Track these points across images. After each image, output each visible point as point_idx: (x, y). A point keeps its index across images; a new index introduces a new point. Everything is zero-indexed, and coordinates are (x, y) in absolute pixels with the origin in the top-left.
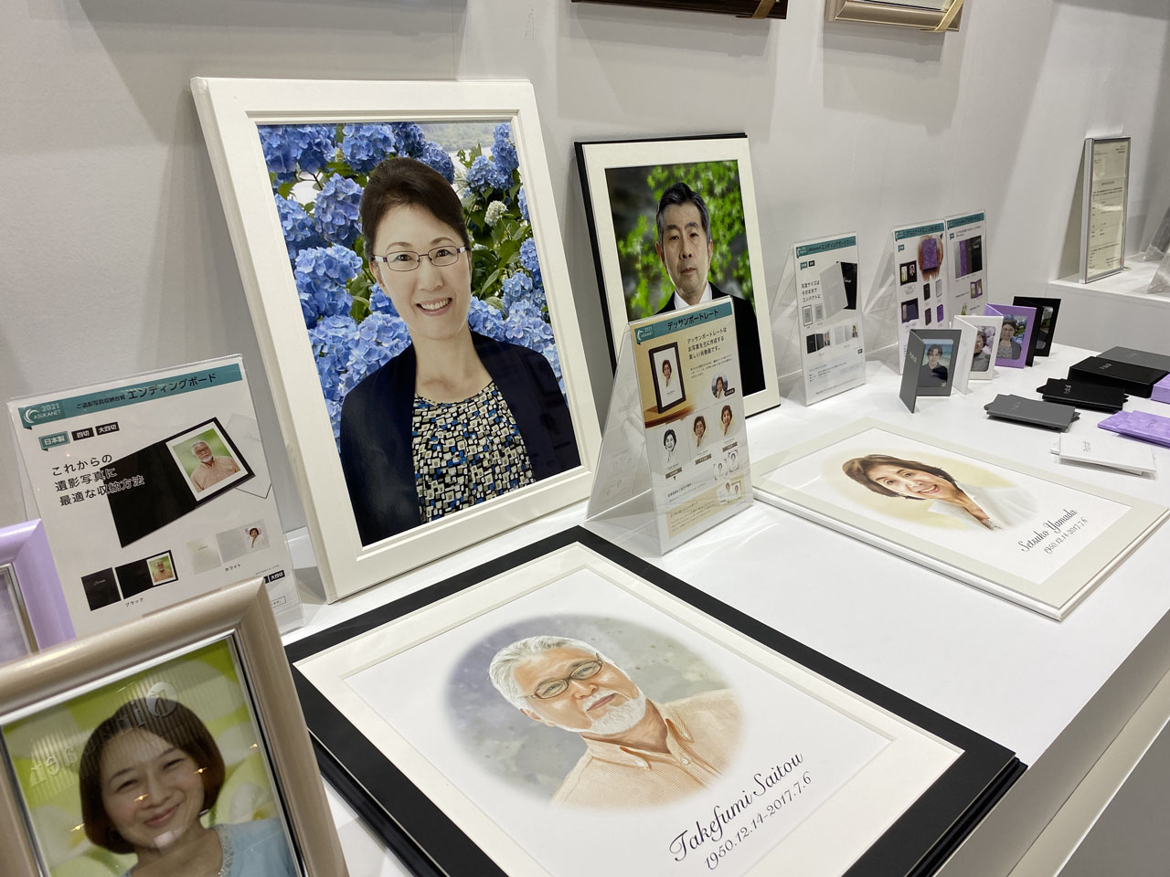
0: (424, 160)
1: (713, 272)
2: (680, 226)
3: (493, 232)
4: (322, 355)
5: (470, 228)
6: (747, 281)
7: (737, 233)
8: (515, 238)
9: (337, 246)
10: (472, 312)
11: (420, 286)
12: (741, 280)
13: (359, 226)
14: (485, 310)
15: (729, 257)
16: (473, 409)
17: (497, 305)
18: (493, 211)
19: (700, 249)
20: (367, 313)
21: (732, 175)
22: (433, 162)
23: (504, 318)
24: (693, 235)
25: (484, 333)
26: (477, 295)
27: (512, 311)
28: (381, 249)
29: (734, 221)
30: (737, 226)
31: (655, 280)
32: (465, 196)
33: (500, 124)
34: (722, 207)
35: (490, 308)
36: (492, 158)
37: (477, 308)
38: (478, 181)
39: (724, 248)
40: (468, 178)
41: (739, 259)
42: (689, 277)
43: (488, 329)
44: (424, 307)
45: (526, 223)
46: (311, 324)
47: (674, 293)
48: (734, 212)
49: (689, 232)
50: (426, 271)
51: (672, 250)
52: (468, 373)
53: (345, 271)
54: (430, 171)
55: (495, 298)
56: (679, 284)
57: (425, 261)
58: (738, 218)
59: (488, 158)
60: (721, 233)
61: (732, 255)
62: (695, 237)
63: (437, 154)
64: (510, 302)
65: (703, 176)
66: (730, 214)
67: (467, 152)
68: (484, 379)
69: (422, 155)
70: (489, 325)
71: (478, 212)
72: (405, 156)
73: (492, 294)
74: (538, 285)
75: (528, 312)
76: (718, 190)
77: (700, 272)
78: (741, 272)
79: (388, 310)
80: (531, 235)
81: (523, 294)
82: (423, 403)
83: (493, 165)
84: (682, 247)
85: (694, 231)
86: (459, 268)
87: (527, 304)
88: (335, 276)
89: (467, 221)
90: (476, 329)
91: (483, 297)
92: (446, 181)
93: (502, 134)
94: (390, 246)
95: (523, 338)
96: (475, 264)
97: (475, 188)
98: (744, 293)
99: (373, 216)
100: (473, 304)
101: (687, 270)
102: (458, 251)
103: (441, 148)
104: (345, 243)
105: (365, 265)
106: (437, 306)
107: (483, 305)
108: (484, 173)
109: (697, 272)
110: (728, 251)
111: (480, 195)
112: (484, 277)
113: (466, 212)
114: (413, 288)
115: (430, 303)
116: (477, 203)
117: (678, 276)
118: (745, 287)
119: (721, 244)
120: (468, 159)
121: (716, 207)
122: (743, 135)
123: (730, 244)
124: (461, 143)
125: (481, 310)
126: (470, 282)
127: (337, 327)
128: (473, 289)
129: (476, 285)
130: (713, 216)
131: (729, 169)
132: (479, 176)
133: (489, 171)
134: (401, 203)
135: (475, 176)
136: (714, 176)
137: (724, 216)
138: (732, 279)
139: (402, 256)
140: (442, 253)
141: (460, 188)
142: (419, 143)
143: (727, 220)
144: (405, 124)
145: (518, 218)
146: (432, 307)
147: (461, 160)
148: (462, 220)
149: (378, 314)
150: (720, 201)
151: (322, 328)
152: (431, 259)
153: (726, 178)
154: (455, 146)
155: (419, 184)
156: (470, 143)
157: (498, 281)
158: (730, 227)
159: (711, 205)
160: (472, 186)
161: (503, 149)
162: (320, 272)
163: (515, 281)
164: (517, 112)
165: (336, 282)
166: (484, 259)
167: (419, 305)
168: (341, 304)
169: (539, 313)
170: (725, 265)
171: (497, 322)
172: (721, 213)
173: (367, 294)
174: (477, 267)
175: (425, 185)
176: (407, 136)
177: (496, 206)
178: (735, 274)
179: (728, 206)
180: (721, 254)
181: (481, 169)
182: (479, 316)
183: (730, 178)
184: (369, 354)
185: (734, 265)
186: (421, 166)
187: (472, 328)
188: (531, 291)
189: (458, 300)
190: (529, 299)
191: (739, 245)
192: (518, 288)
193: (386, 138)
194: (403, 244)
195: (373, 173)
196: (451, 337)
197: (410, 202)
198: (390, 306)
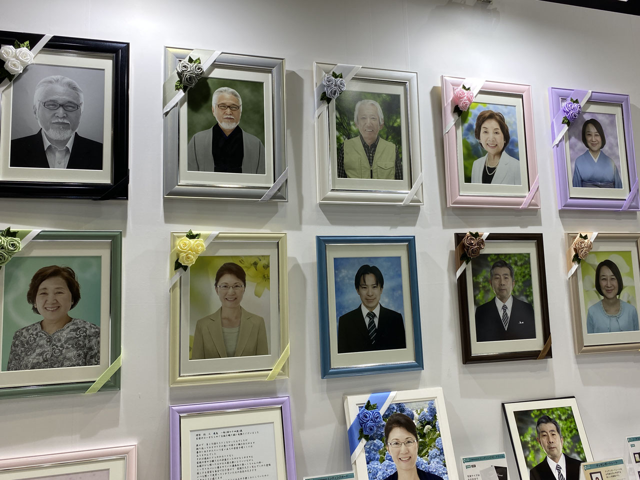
2: (547, 431)
4: (370, 472)
8: (434, 437)
9: (377, 440)
11: (401, 453)
13: (384, 434)
17: (426, 460)
20: (384, 460)
22: (408, 414)
23: (429, 464)
24: (553, 434)
27: (432, 462)
28: (390, 441)
29: (572, 429)
35: (424, 460)
36: (427, 412)
38: (422, 419)
40: (419, 418)
42: (553, 450)
45: (438, 432)
46: (368, 463)
47: (547, 456)
49: (551, 433)
50: (403, 448)
51: (544, 440)
53: (379, 447)
56: (549, 453)
57: (403, 444)
58: (574, 428)
59: (425, 412)
62: (555, 436)
64: (431, 459)
67: (419, 410)
70: (423, 466)
72: (399, 413)
74: (442, 453)
75: (438, 462)
79: (390, 460)
80: (440, 436)
81: (436, 456)
83: (428, 414)
84: (548, 439)
86: (414, 447)
87: (437, 460)
88: (376, 449)
89: (418, 432)
93: (431, 404)
94: (392, 440)
95: (435, 471)
99: (388, 430)
101: (552, 448)
103: (410, 410)
104: (379, 439)
105: (385, 446)
106: (406, 459)
109: (557, 449)
111: (422, 424)
112: (423, 450)
113: (417, 429)
114: (399, 453)
115: (404, 458)
116: (421, 426)
117: (548, 450)
120: (419, 412)
127: (375, 464)
129: (419, 452)
132: (422, 417)
133: (426, 416)
134: (397, 427)
137: (567, 428)
140: (409, 442)
142: (403, 409)
144: (399, 404)
145: (436, 431)
146: (404, 459)
148: (416, 432)
149: (387, 461)
150: (565, 422)
151: (371, 464)
152: (405, 444)
154: (415, 409)
155: (403, 421)
157: (427, 452)
160: (420, 421)
161: (431, 409)
162: (372, 448)
163: (433, 451)
164: (436, 397)
165: (376, 451)
167: (400, 459)
168: (377, 457)
169: (442, 463)
175: (405, 421)
176: (400, 406)
177: (428, 427)
181: (423, 415)
184: (383, 473)
186: (404, 415)
188: (439, 455)
189: (413, 458)
190: (438, 458)
192: (434, 454)
193: (394, 408)
194: (396, 439)
195: (389, 418)
196: (410, 470)
197: (400, 426)
198: (391, 458)
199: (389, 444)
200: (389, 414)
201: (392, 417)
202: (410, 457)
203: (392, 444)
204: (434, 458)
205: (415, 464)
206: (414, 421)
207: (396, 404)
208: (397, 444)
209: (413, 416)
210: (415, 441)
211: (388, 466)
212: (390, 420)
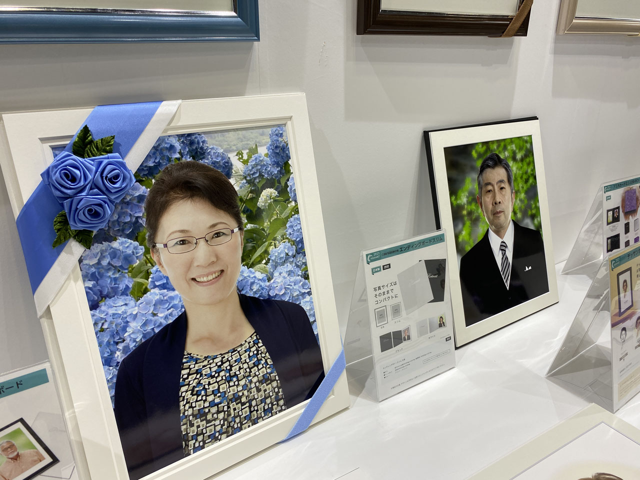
0: (206, 162)
1: (515, 213)
2: (493, 183)
3: (264, 213)
4: (102, 330)
5: (244, 212)
6: (537, 217)
7: (531, 185)
8: (283, 216)
9: (121, 239)
10: (241, 278)
11: (196, 264)
12: (533, 217)
13: (143, 221)
14: (252, 276)
15: (526, 202)
16: (236, 356)
18: (265, 197)
19: (507, 197)
20: (146, 291)
21: (528, 146)
22: (214, 163)
24: (502, 188)
25: (250, 294)
26: (247, 265)
28: (162, 237)
29: (529, 177)
30: (531, 180)
31: (475, 221)
32: (241, 188)
33: (274, 129)
34: (521, 168)
36: (267, 155)
37: (245, 275)
38: (253, 174)
39: (523, 196)
40: (244, 173)
41: (532, 202)
42: (499, 217)
43: (254, 290)
44: (197, 279)
45: (293, 203)
46: (95, 306)
47: (488, 229)
48: (529, 171)
49: (499, 187)
50: (202, 252)
51: (488, 199)
52: (234, 328)
53: (127, 259)
54: (211, 170)
55: (262, 265)
56: (492, 223)
57: (202, 243)
58: (532, 174)
59: (263, 155)
60: (520, 185)
61: (528, 200)
62: (503, 190)
63: (218, 156)
64: (276, 266)
65: (509, 148)
66: (526, 173)
67: (245, 152)
68: (248, 331)
69: (204, 158)
70: (255, 288)
71: (252, 199)
72: (189, 160)
73: (260, 262)
74: (301, 250)
75: (290, 273)
76: (519, 156)
77: (506, 213)
78: (534, 212)
80: (297, 212)
81: (287, 259)
82: (191, 358)
83: (268, 160)
84: (494, 197)
85: (503, 185)
86: (232, 245)
87: (290, 266)
89: (242, 207)
90: (243, 292)
91: (252, 266)
92: (224, 177)
93: (277, 135)
94: (170, 234)
96: (247, 240)
97: (251, 180)
98: (535, 226)
99: (157, 210)
100: (242, 272)
101: (498, 213)
102: (232, 231)
103: (221, 151)
106: (210, 278)
107: (251, 272)
108: (259, 167)
109: (505, 214)
110: (525, 198)
111: (255, 185)
112: (254, 249)
114: (189, 266)
115: (203, 276)
116: (251, 192)
117: (491, 217)
118: (536, 222)
119: (520, 193)
120: (245, 157)
121: (517, 168)
122: (535, 118)
123: (526, 193)
124: (240, 145)
125: (249, 276)
126: (241, 255)
127: (118, 306)
128: (243, 260)
129: (246, 257)
130: (516, 174)
131: (526, 142)
132: (254, 170)
133: (264, 165)
134: (182, 198)
135: (251, 171)
136: (516, 147)
137: (523, 174)
138: (527, 217)
139: (181, 241)
140: (218, 235)
141: (237, 181)
142: (202, 148)
143: (525, 177)
144: (189, 135)
145: (287, 200)
146: (205, 279)
147: (239, 159)
148: (237, 207)
149: (156, 290)
150: (520, 164)
151: (103, 308)
152: (207, 241)
153: (524, 148)
154: (234, 148)
155: (200, 181)
156: (248, 144)
158: (527, 181)
159: (514, 167)
160: (248, 179)
161: (277, 147)
162: (105, 262)
163: (280, 250)
164: (290, 118)
166: (254, 235)
167: (194, 279)
168: (122, 287)
169: (300, 273)
170: (523, 207)
171: (262, 284)
172: (521, 172)
173: (147, 275)
174: (248, 242)
175: (205, 182)
176: (192, 143)
177: (268, 192)
178: (530, 213)
179: (525, 167)
180: (521, 200)
181: (255, 165)
182: (247, 281)
183: (527, 148)
184: (145, 324)
185: (529, 207)
186: (203, 167)
187: (240, 291)
188: (294, 257)
189: (229, 271)
190: (291, 263)
191: (532, 193)
192: (283, 255)
193: (172, 148)
194: (182, 231)
195: (158, 176)
196: (220, 301)
197: (192, 197)
198: (167, 283)
199: (159, 246)
200: (158, 165)
201: (168, 172)
202: (222, 271)
203: (170, 244)
204: (283, 264)
205: (235, 284)
206: (232, 181)
207: (180, 136)
208: (183, 242)
209: (228, 166)
210: (236, 230)
211: (160, 302)
212: (161, 182)
